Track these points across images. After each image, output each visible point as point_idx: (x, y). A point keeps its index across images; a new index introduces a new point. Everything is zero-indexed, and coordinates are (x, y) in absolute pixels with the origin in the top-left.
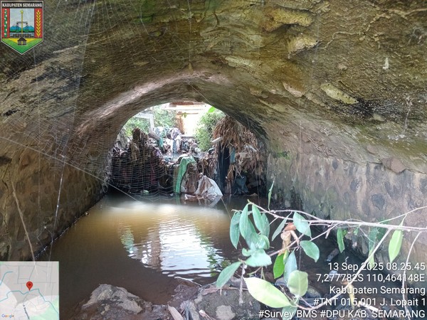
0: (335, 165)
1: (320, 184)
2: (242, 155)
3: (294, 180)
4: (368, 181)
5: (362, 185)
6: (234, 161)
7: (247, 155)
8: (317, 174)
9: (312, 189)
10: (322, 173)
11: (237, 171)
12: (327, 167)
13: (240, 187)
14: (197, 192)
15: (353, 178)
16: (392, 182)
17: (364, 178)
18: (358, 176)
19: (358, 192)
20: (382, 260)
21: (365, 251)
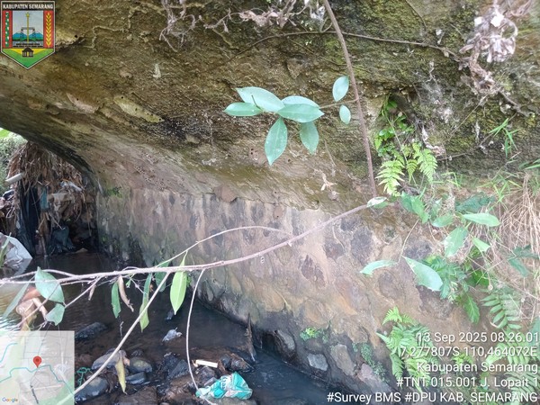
0: (172, 200)
1: (159, 225)
2: (59, 197)
3: (130, 224)
4: (205, 215)
5: (201, 220)
6: (47, 207)
7: (66, 197)
8: (154, 212)
9: (151, 233)
10: (159, 211)
11: (53, 221)
12: (164, 202)
13: (61, 243)
15: (191, 213)
16: (227, 214)
17: (202, 212)
18: (195, 210)
19: (197, 229)
20: (227, 305)
21: (210, 298)
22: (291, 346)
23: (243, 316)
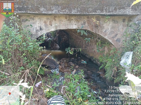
0: (81, 41)
1: (78, 45)
2: (64, 39)
3: (74, 44)
6: (62, 40)
10: (79, 43)
11: (63, 42)
12: (79, 42)
14: (54, 47)
15: (83, 44)
16: (87, 44)
20: (86, 56)
21: (84, 55)
22: (92, 60)
23: (88, 57)
